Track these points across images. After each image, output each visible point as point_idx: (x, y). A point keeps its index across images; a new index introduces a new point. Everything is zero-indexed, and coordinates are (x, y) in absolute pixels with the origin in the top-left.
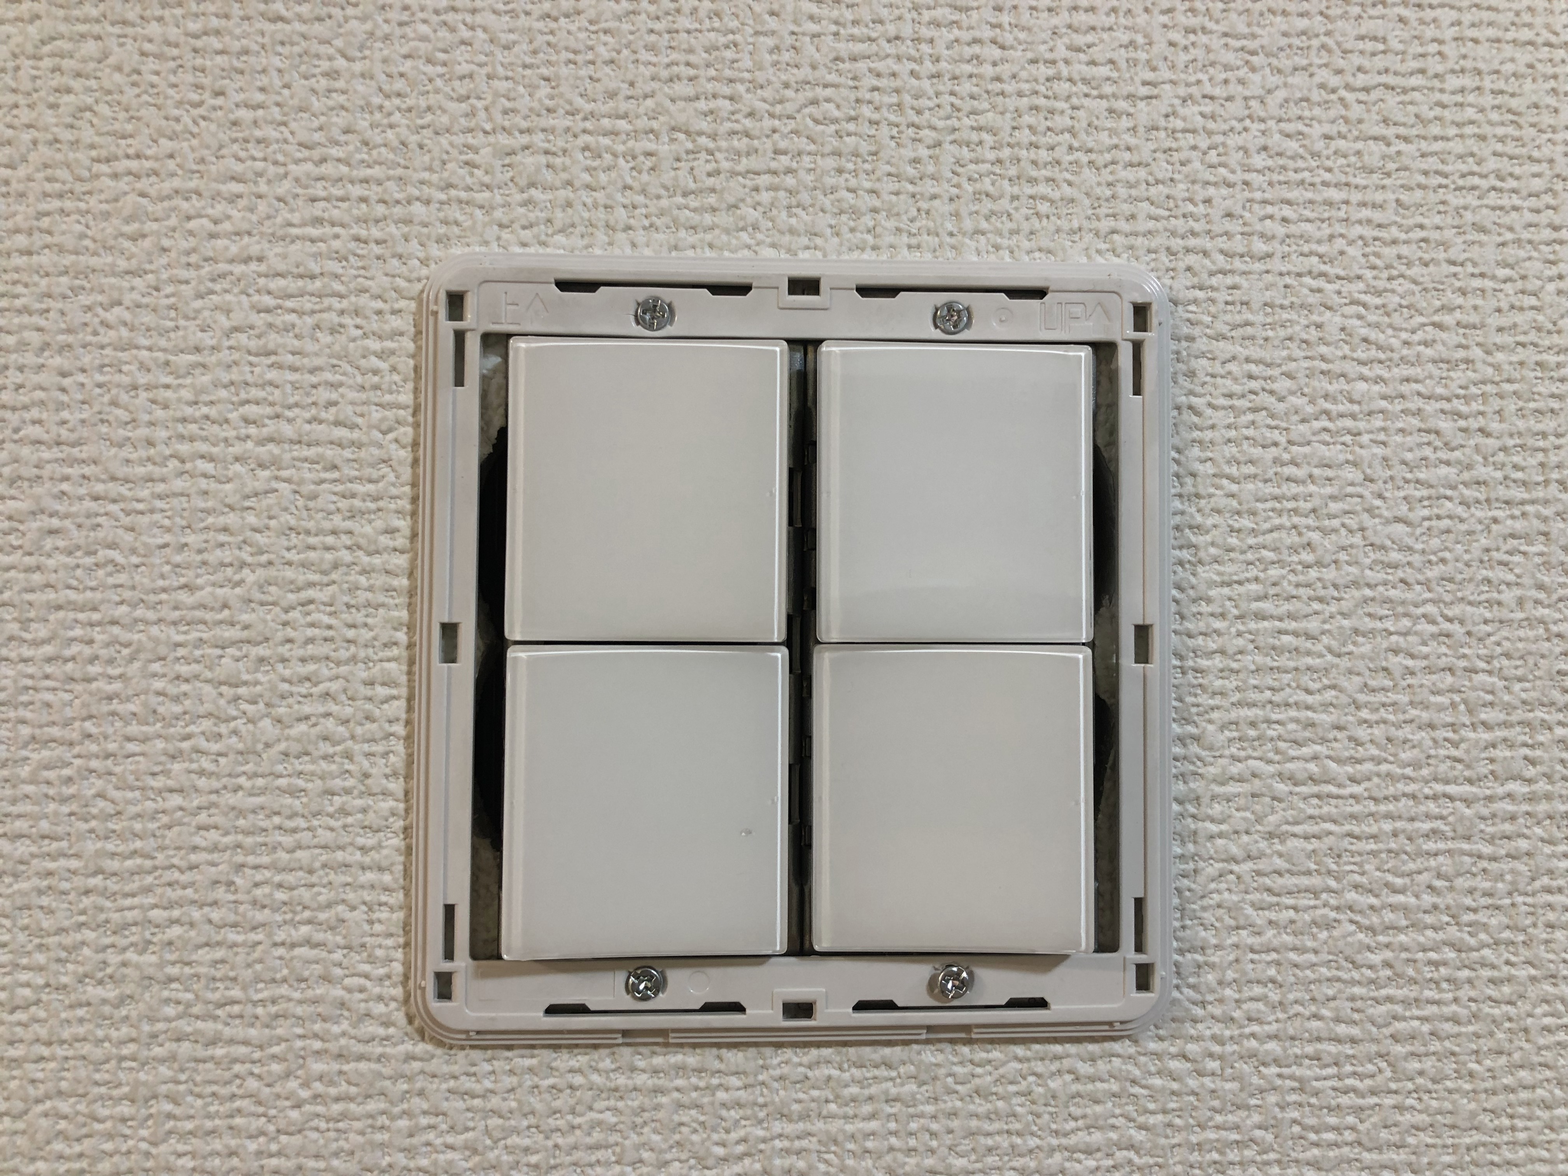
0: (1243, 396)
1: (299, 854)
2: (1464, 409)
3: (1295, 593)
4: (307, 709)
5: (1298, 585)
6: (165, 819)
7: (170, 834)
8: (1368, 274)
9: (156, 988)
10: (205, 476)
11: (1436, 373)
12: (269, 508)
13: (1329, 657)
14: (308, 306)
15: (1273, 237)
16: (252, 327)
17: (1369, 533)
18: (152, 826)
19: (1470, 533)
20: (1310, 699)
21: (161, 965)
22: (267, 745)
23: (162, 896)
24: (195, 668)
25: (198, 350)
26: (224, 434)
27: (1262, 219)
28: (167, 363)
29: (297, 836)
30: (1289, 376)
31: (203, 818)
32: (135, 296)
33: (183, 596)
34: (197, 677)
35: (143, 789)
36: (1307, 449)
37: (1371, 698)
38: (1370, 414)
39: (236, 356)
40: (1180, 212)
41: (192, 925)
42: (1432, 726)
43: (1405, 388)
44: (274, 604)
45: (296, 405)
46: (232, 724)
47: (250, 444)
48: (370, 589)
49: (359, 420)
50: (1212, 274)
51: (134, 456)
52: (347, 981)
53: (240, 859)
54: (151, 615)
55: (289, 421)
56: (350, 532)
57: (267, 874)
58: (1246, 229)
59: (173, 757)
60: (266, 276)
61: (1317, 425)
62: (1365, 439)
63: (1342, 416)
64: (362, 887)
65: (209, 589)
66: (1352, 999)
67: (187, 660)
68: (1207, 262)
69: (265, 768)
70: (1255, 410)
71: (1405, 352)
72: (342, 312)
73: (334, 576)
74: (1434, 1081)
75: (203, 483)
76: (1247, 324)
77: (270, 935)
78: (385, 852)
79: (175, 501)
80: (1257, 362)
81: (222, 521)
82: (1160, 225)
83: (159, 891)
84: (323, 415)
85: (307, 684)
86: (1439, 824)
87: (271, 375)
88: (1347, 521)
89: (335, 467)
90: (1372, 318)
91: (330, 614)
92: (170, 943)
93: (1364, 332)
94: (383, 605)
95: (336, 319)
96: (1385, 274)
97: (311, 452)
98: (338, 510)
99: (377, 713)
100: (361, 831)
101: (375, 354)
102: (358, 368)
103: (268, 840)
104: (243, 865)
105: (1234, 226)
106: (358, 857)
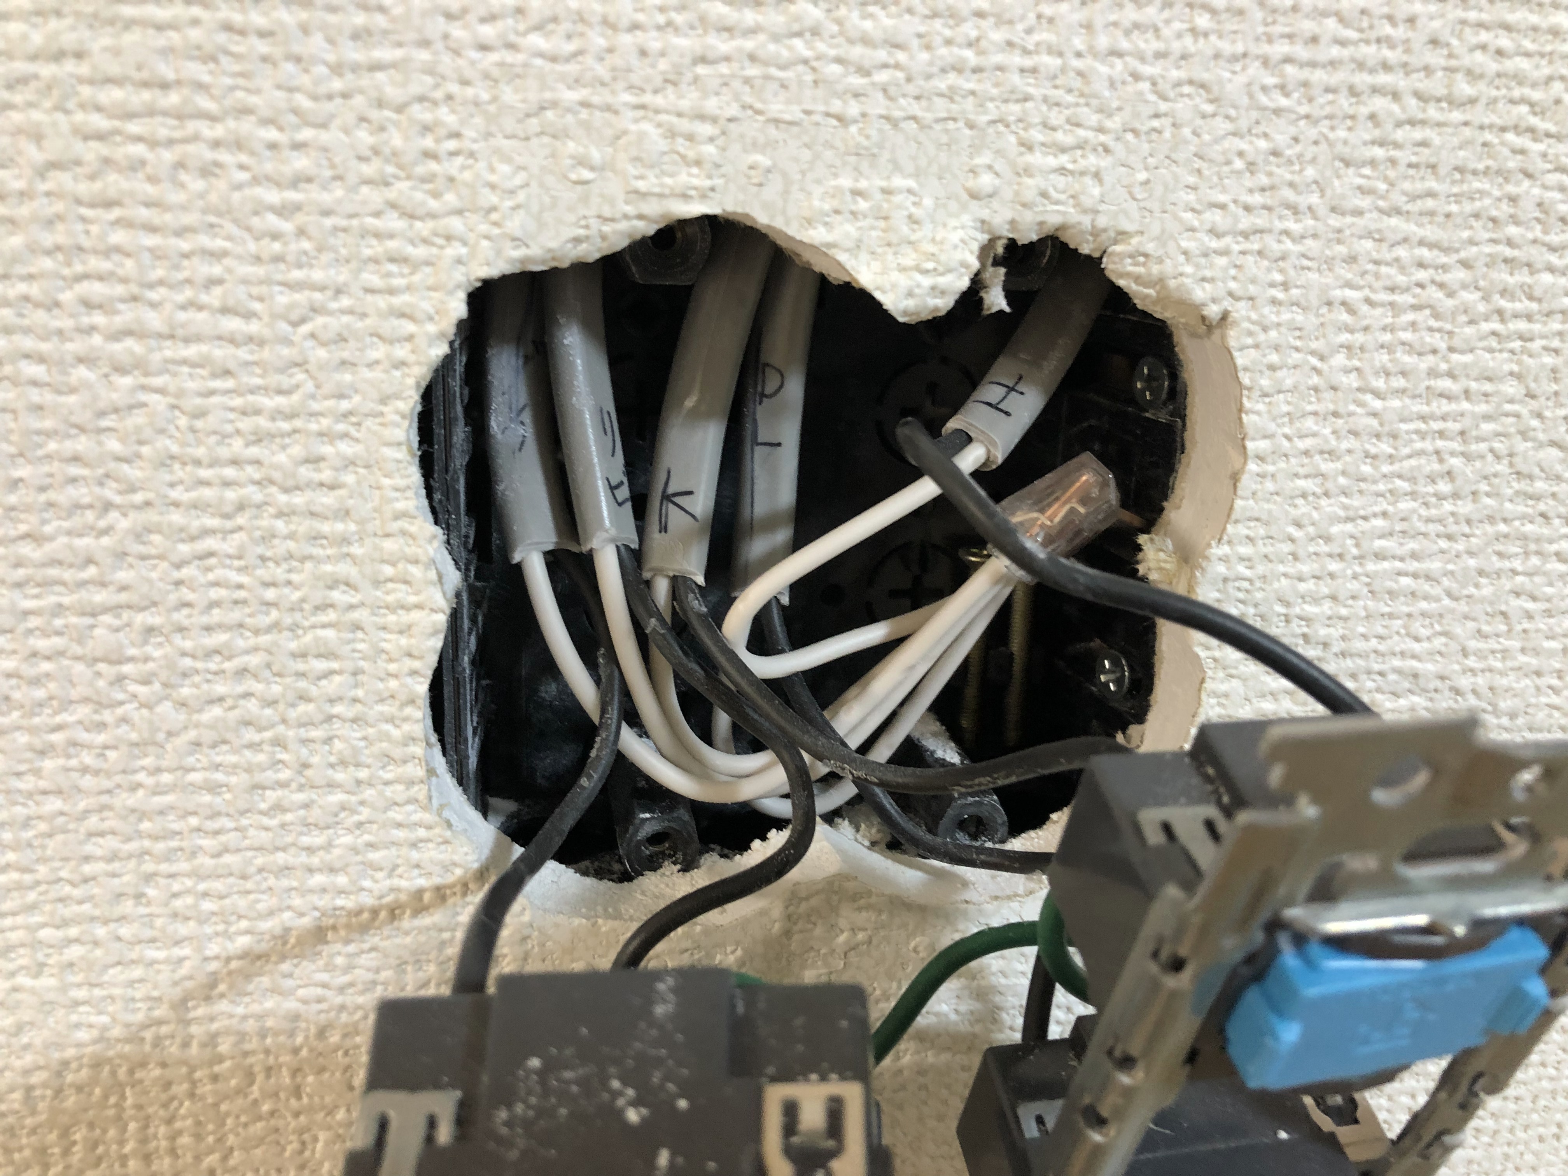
0: (1407, 289)
1: (227, 859)
3: (1423, 529)
4: (220, 689)
5: (1429, 520)
7: (51, 843)
9: (61, 1012)
10: (35, 383)
12: (138, 429)
13: (1446, 601)
14: (163, 133)
15: (1481, 76)
16: (78, 163)
17: (1517, 460)
18: (26, 835)
20: (1416, 647)
21: (64, 988)
22: (170, 734)
23: (52, 914)
24: (57, 642)
26: (56, 324)
27: (1472, 50)
29: (223, 838)
30: (1466, 264)
31: (93, 821)
33: (26, 549)
34: (61, 653)
35: (6, 792)
36: (1468, 358)
37: (1481, 645)
38: (1548, 314)
40: (1373, 35)
41: (96, 943)
44: (161, 557)
45: (161, 283)
46: (120, 711)
47: (97, 340)
48: (292, 536)
49: (257, 306)
50: (1399, 124)
52: (301, 992)
53: (149, 867)
55: (153, 305)
56: (257, 462)
57: (189, 883)
58: (1453, 63)
59: (42, 753)
60: (91, 82)
62: (1537, 345)
64: (311, 891)
65: (63, 540)
67: (45, 633)
68: (1395, 108)
69: (169, 760)
70: (1416, 308)
72: (216, 144)
73: (240, 520)
75: (35, 396)
76: (1431, 194)
78: (336, 852)
80: (1431, 246)
81: (70, 446)
82: (1346, 53)
83: (48, 908)
84: (204, 298)
85: (217, 658)
87: (118, 237)
88: (1497, 445)
89: (227, 373)
91: (240, 570)
92: (71, 965)
94: (310, 557)
95: (209, 155)
97: (191, 351)
98: (238, 432)
99: (314, 691)
100: (305, 829)
101: (273, 209)
102: (248, 229)
103: (184, 844)
104: (155, 874)
105: (1435, 58)
106: (303, 858)
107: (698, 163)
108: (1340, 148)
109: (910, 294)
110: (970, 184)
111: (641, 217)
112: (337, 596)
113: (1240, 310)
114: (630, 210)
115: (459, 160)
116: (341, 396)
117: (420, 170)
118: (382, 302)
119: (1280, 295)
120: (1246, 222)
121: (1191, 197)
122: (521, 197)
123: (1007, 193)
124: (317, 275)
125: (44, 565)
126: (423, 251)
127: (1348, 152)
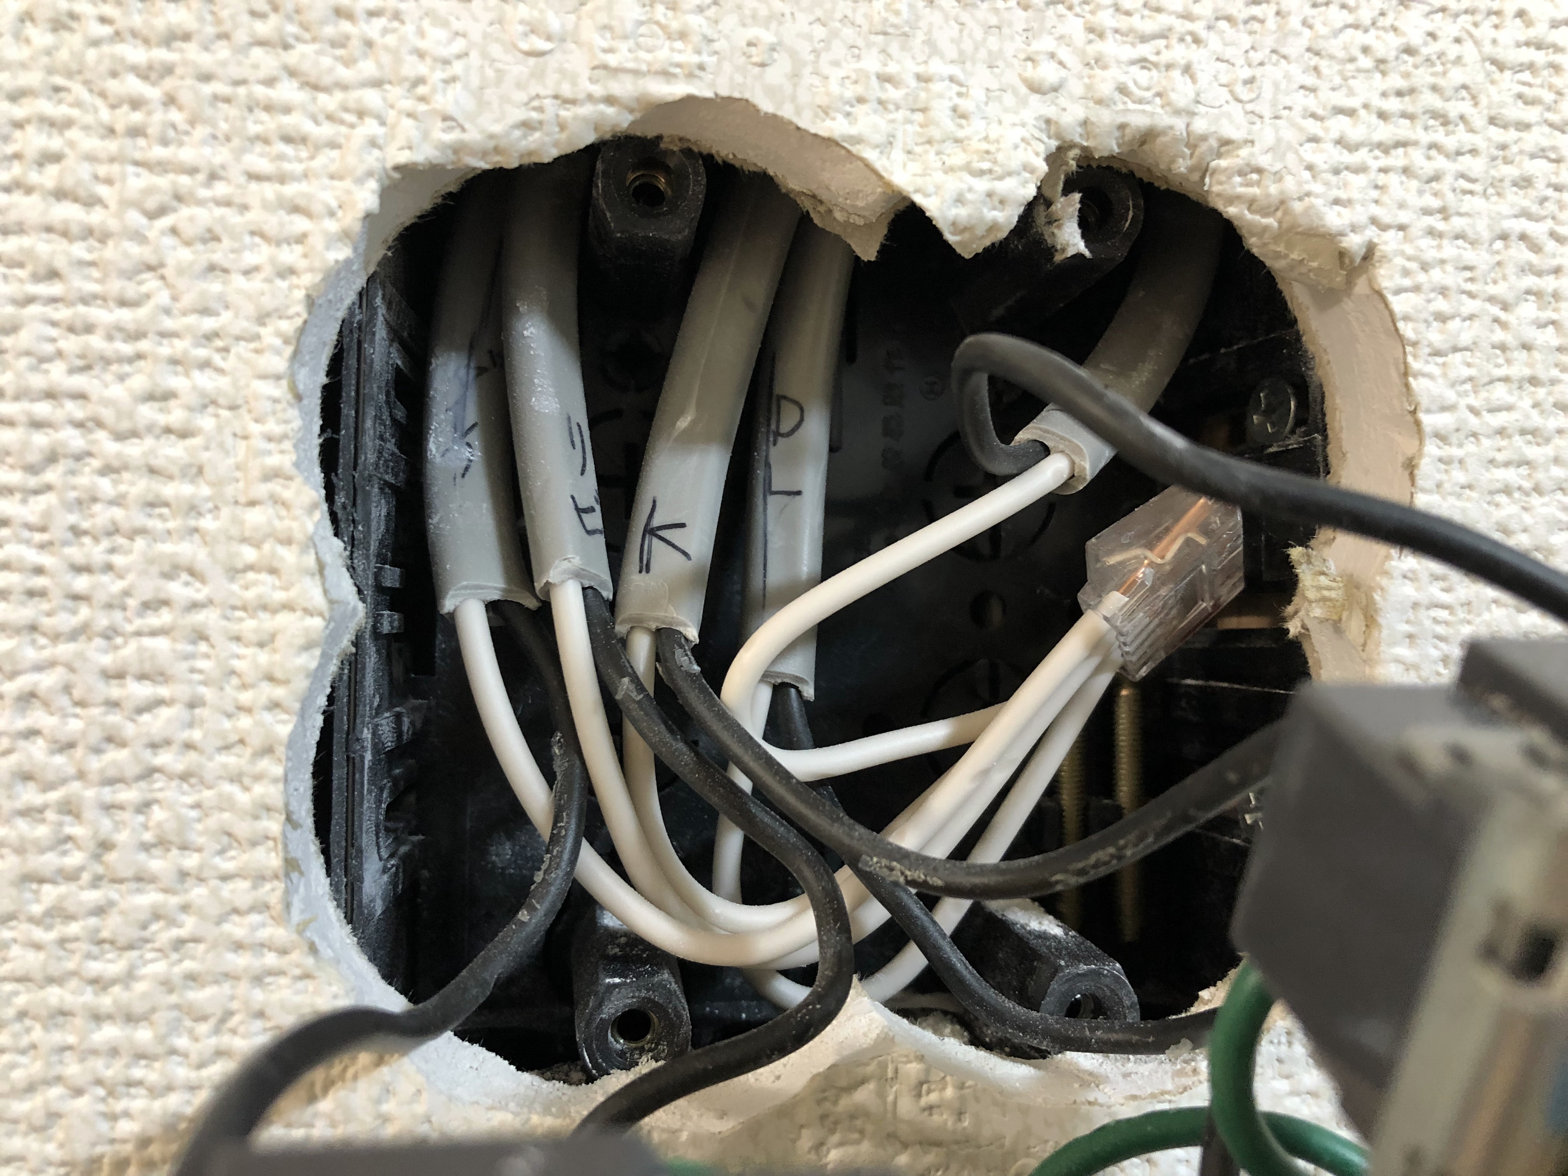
48: (117, 501)
49: (102, 190)
56: (80, 396)
64: (94, 1052)
73: (51, 475)
78: (140, 987)
84: (34, 177)
89: (53, 275)
91: (43, 546)
94: (142, 531)
98: (60, 354)
99: (130, 730)
100: (95, 950)
101: (135, 69)
102: (103, 95)
106: (88, 997)
107: (683, 35)
108: (1488, 49)
109: (960, 200)
110: (1030, 72)
111: (610, 100)
112: (177, 589)
113: (1389, 242)
114: (598, 90)
115: (380, 23)
116: (205, 311)
117: (329, 31)
118: (269, 190)
119: (1437, 223)
121: (1311, 102)
122: (457, 67)
123: (1076, 87)
124: (187, 154)
126: (327, 130)
127: (1500, 53)
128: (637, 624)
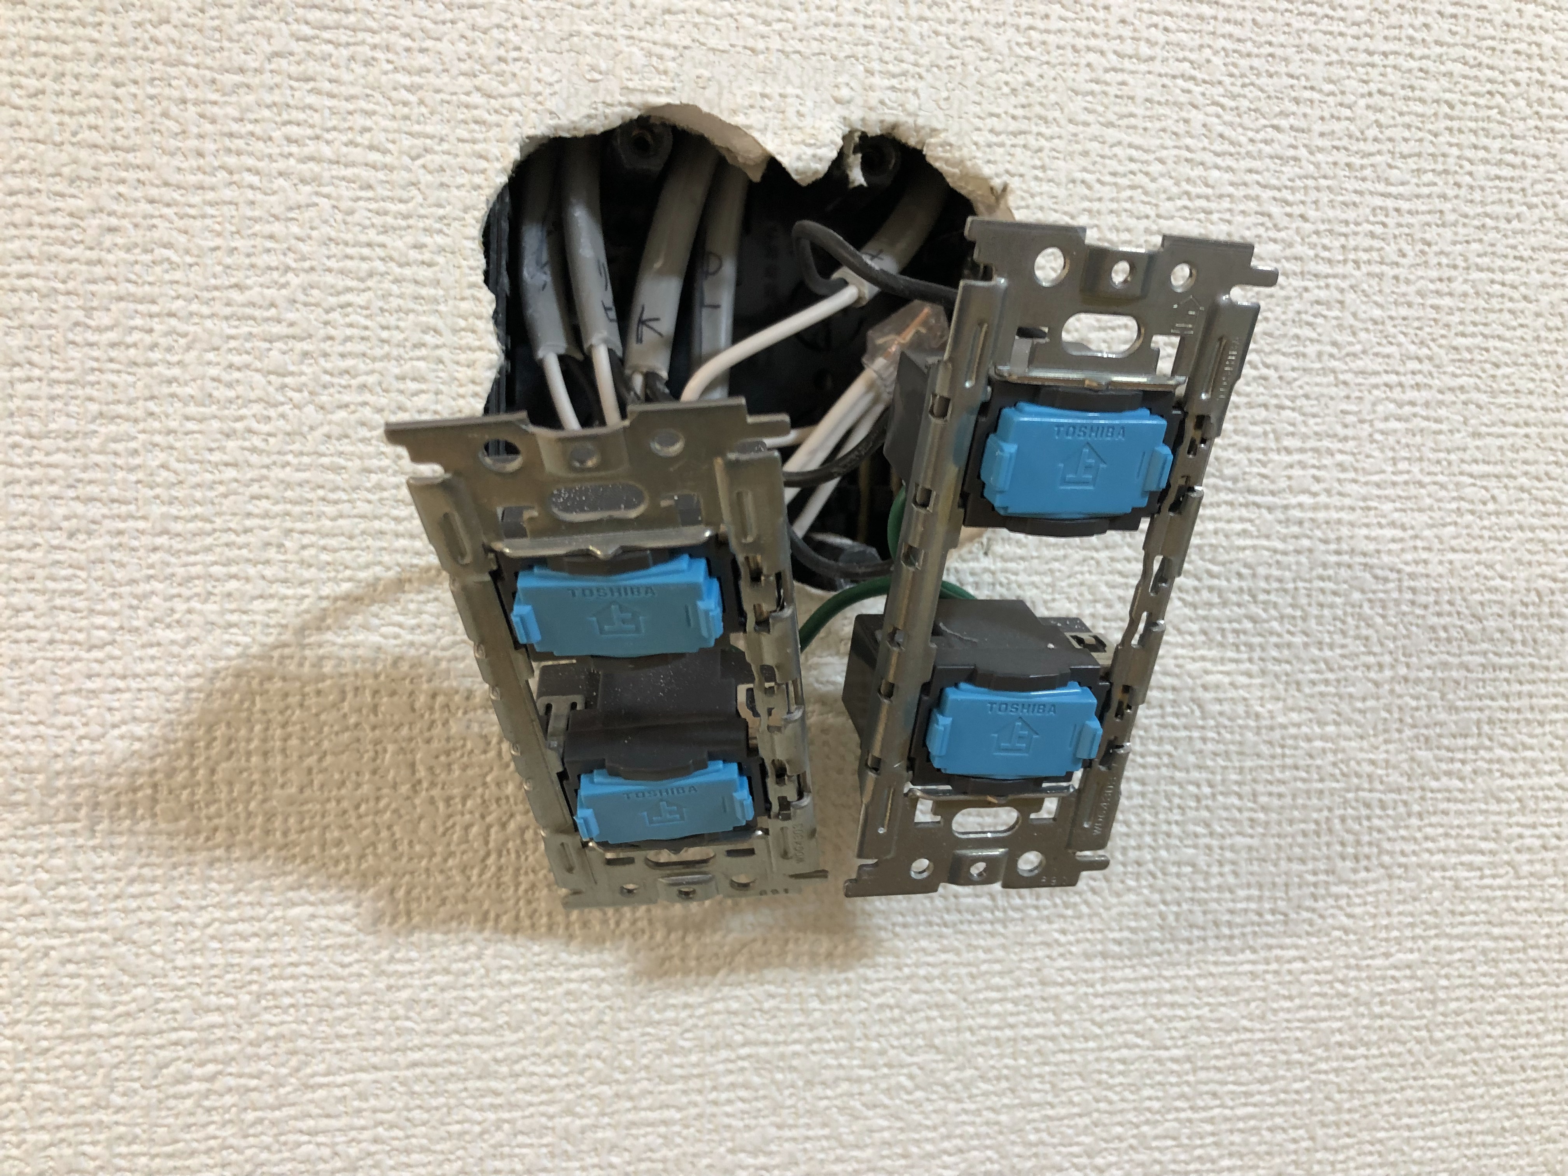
0: (1125, 175)
1: (341, 522)
2: (1290, 198)
4: (346, 398)
6: (222, 489)
7: (227, 502)
8: (1227, 80)
9: (218, 632)
10: (252, 187)
11: (1272, 167)
12: (311, 220)
14: (344, 39)
15: (1156, 43)
16: (291, 54)
18: (211, 494)
19: (1288, 298)
21: (223, 612)
22: (312, 428)
23: (220, 555)
24: (246, 358)
25: (242, 70)
26: (268, 151)
27: (1149, 26)
28: (214, 81)
29: (339, 507)
30: (1161, 161)
31: (255, 489)
32: (182, 16)
33: (235, 295)
34: (247, 366)
35: (201, 462)
38: (1221, 196)
39: (277, 79)
40: (1083, 15)
41: (248, 580)
42: (1249, 449)
43: (1249, 178)
44: (317, 305)
45: (334, 129)
46: (281, 409)
47: (292, 161)
48: (401, 296)
49: (390, 146)
50: (1107, 71)
51: (185, 165)
52: (384, 630)
53: (289, 524)
54: (205, 310)
55: (328, 142)
56: (383, 246)
57: (313, 538)
58: (1137, 35)
59: (228, 436)
61: (1179, 203)
62: (1215, 217)
63: (1199, 197)
64: (396, 551)
65: (257, 289)
66: (1176, 657)
67: (239, 352)
68: (1103, 60)
69: (309, 447)
70: (1132, 187)
71: (1250, 148)
72: (374, 47)
73: (370, 283)
74: (1230, 719)
75: (250, 194)
76: (1132, 115)
77: (316, 590)
79: (225, 209)
80: (1138, 148)
81: (267, 229)
82: (1068, 25)
83: (218, 550)
84: (359, 139)
85: (347, 377)
86: (1248, 526)
87: (311, 99)
89: (370, 187)
90: (1227, 117)
91: (367, 316)
92: (229, 595)
93: (1220, 129)
94: (412, 311)
95: (370, 54)
96: (1239, 82)
97: (349, 172)
98: (373, 225)
99: (408, 404)
101: (405, 88)
102: (390, 99)
103: (314, 509)
104: (291, 531)
105: (1126, 32)
106: (393, 525)
107: (665, 73)
108: (1070, 83)
109: (799, 158)
110: (836, 93)
111: (629, 104)
112: (429, 339)
113: (1015, 183)
114: (623, 100)
115: (520, 64)
116: (439, 206)
117: (495, 68)
118: (468, 147)
119: (1040, 174)
120: (1013, 126)
121: (977, 109)
122: (557, 87)
123: (859, 101)
124: (429, 129)
125: (243, 305)
126: (494, 118)
127: (1075, 86)
128: (636, 370)
